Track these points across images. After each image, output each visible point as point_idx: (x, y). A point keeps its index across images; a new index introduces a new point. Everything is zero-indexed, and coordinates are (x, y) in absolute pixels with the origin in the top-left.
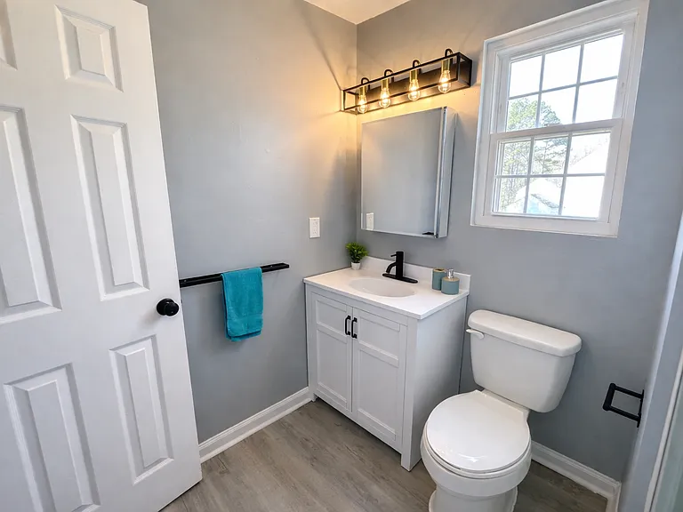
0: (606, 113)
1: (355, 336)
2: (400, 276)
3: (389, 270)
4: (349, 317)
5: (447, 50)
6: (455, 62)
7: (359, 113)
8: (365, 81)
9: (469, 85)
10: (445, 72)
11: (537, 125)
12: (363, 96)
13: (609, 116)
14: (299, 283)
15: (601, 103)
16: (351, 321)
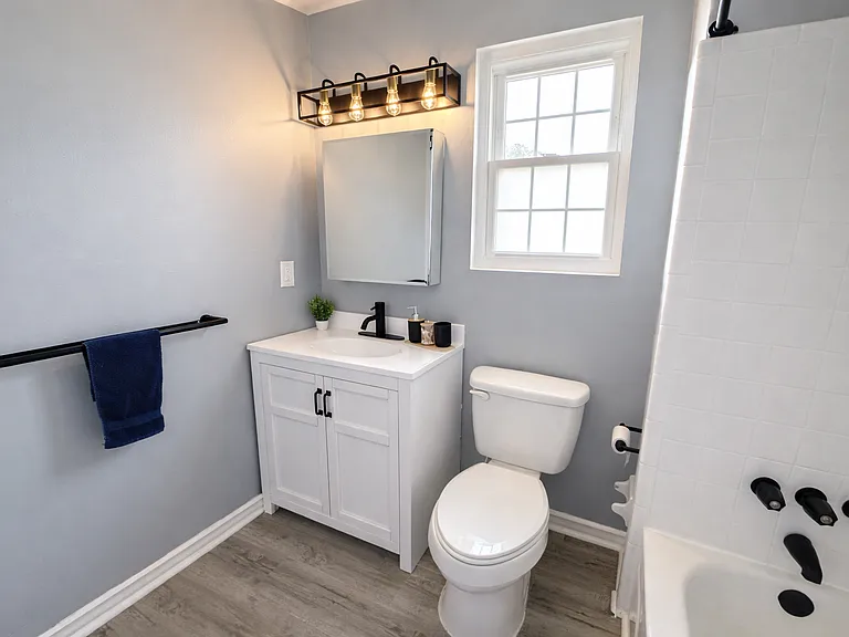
0: (601, 146)
1: (329, 415)
2: (381, 333)
3: (364, 327)
4: (319, 391)
5: (432, 58)
6: (441, 75)
7: (321, 125)
8: (327, 84)
9: (458, 103)
10: (430, 83)
11: (535, 154)
12: (325, 103)
13: (603, 149)
14: (240, 350)
15: (595, 135)
16: (322, 395)
